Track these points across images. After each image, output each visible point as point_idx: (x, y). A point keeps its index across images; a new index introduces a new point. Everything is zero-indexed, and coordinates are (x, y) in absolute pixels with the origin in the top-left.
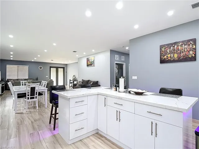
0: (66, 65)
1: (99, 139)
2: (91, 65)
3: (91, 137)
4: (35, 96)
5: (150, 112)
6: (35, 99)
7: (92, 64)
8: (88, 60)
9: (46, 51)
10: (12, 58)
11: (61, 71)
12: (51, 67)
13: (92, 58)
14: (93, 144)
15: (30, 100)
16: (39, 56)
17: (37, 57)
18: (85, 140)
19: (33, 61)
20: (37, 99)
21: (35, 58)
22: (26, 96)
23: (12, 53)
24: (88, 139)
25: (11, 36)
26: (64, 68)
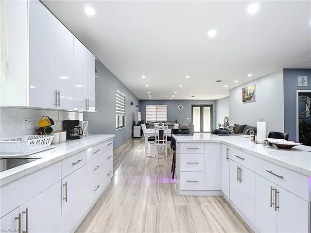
0: (216, 101)
1: (220, 202)
2: (249, 99)
3: (210, 198)
4: (164, 140)
5: (271, 172)
6: (163, 144)
7: (252, 97)
8: (244, 92)
9: (181, 86)
10: (150, 97)
11: (207, 110)
12: (193, 106)
13: (250, 88)
14: (208, 204)
15: (158, 144)
16: (176, 93)
17: (174, 94)
18: (201, 198)
19: (171, 99)
20: (165, 144)
21: (173, 96)
22: (155, 140)
23: (149, 93)
24: (205, 198)
25: (144, 77)
26: (211, 106)
